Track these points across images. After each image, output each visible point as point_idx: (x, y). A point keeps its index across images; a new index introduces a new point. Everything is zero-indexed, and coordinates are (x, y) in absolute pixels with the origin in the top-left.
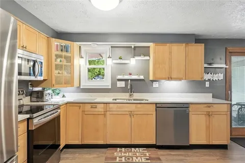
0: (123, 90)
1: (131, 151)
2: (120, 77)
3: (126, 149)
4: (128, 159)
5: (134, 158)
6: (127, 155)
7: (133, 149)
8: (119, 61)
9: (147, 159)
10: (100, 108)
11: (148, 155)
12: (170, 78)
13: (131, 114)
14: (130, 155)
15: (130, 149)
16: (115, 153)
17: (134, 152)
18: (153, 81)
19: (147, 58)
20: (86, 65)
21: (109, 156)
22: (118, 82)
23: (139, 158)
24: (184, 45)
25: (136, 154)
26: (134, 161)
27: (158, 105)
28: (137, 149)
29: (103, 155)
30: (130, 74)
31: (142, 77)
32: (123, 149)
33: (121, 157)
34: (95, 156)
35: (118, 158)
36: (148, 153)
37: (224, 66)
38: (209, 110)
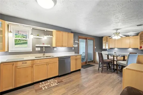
0: (39, 52)
1: (48, 82)
2: (37, 45)
3: (45, 82)
4: (49, 86)
5: (51, 85)
6: (47, 84)
7: (48, 81)
8: (38, 37)
9: (57, 83)
10: (29, 63)
11: (56, 81)
12: (62, 46)
13: (47, 64)
14: (48, 84)
15: (47, 81)
16: (40, 86)
17: (50, 82)
18: (54, 47)
19: (52, 37)
20: (13, 37)
21: (37, 88)
22: (36, 48)
23: (54, 84)
24: (67, 33)
25: (51, 83)
26: (52, 86)
27: (59, 58)
28: (50, 80)
29: (33, 89)
30: (44, 44)
31: (49, 46)
32: (43, 82)
33: (44, 87)
34: (28, 91)
35: (43, 88)
36: (56, 80)
37: (77, 42)
38: (76, 58)
